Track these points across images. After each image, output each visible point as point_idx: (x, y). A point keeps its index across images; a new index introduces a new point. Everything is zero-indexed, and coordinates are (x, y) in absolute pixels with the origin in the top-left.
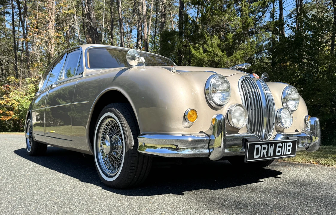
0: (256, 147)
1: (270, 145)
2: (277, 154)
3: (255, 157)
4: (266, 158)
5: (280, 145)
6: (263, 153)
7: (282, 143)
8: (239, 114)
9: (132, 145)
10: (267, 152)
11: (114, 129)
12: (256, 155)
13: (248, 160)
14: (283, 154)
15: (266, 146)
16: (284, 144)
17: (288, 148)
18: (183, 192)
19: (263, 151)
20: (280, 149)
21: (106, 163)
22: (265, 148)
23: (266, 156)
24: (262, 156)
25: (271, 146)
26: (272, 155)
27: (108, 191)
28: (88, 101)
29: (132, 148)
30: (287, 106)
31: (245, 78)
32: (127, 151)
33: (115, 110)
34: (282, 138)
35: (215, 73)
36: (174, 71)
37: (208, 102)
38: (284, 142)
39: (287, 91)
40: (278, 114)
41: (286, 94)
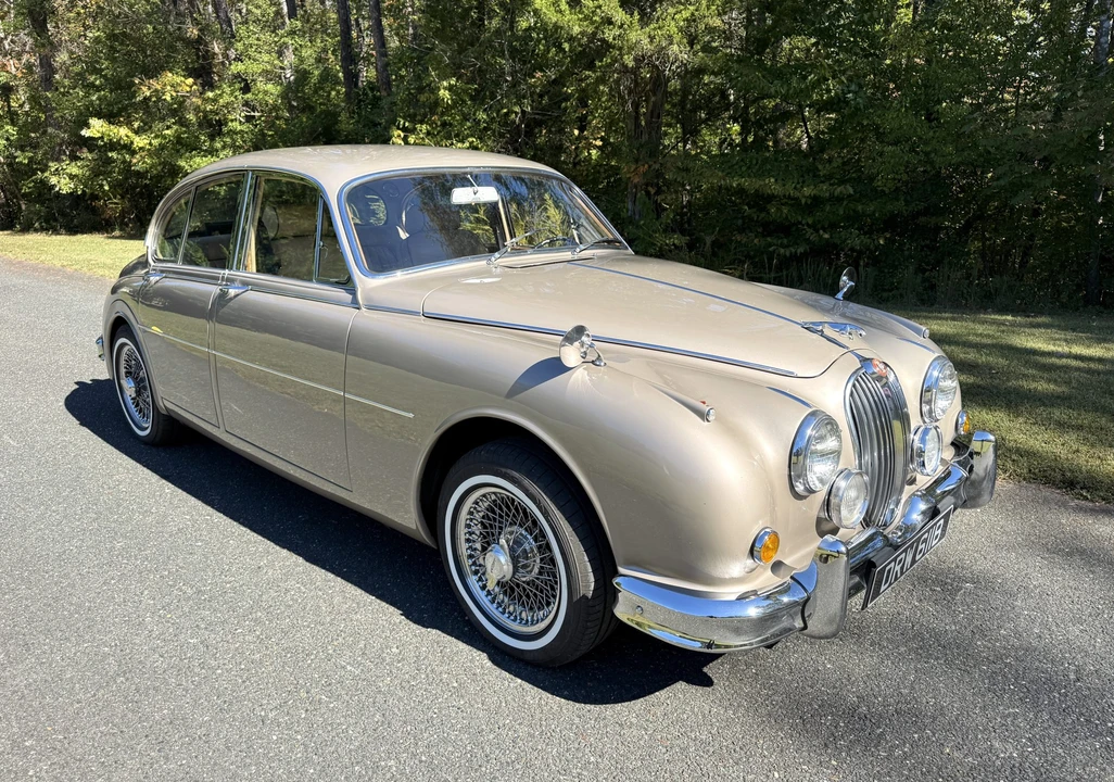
0: (887, 569)
2: (917, 558)
3: (882, 589)
4: (899, 578)
5: (926, 535)
6: (896, 573)
7: (929, 531)
8: (853, 494)
9: (590, 586)
11: (510, 510)
12: (884, 585)
13: (870, 604)
14: (926, 551)
17: (936, 533)
18: (705, 670)
19: (896, 569)
20: (924, 546)
23: (899, 575)
24: (893, 580)
26: (909, 566)
28: (411, 415)
29: (590, 594)
30: (930, 412)
31: (858, 381)
32: (575, 600)
33: (527, 482)
34: (923, 513)
35: (810, 410)
36: (711, 418)
37: (792, 487)
38: (932, 527)
39: (936, 374)
40: (917, 444)
41: (933, 380)
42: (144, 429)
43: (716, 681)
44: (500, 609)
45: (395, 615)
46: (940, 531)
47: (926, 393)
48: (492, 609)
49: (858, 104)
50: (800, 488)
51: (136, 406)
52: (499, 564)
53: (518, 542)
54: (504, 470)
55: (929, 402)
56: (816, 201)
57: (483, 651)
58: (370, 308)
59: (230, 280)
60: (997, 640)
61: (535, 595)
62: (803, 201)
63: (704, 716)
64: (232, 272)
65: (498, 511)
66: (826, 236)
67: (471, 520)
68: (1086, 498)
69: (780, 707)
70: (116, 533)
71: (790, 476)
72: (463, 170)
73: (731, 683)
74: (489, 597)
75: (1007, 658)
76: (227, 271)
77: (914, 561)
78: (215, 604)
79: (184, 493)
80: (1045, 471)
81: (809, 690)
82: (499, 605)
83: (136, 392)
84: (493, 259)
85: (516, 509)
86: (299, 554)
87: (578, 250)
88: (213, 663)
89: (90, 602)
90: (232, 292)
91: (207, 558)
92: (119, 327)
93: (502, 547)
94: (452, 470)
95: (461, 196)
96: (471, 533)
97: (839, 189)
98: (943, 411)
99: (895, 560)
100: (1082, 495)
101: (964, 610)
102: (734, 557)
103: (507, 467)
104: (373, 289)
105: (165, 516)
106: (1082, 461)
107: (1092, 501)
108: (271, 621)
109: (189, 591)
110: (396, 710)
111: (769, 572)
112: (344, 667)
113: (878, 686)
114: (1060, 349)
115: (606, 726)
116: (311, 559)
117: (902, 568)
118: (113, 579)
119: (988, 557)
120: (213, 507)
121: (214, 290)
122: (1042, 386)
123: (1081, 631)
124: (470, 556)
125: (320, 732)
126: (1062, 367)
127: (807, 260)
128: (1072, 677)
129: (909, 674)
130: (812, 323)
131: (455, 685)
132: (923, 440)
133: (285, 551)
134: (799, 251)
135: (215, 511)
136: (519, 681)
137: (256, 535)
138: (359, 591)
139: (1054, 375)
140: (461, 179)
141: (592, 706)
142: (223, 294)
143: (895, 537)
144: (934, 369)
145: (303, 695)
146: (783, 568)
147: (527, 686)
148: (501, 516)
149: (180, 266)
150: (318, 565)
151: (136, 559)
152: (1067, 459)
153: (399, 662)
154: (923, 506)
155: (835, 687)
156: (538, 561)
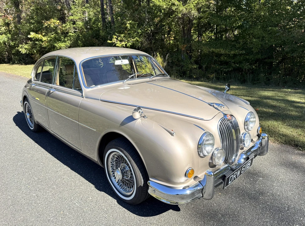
0: (231, 177)
5: (244, 166)
8: (220, 155)
9: (142, 183)
11: (122, 159)
12: (230, 182)
13: (225, 188)
15: (236, 173)
17: (248, 165)
18: (179, 206)
20: (244, 169)
21: (119, 184)
23: (235, 178)
24: (233, 180)
25: (239, 171)
26: (239, 175)
28: (95, 130)
29: (142, 185)
30: (247, 128)
31: (222, 121)
32: (138, 187)
33: (125, 152)
34: (245, 159)
35: (205, 132)
36: (174, 135)
37: (199, 154)
38: (247, 163)
39: (249, 117)
40: (243, 138)
41: (248, 119)
42: (32, 127)
43: (181, 209)
44: (120, 187)
45: (92, 187)
46: (250, 164)
47: (246, 123)
48: (118, 187)
49: (247, 27)
50: (202, 155)
51: (31, 121)
52: (118, 175)
53: (124, 168)
54: (119, 148)
55: (247, 125)
56: (235, 55)
57: (116, 199)
58: (86, 97)
59: (51, 87)
60: (266, 197)
61: (129, 184)
62: (231, 55)
63: (175, 221)
64: (52, 85)
65: (119, 159)
66: (238, 65)
67: (112, 161)
68: (300, 150)
69: (198, 218)
70: (19, 160)
71: (198, 151)
72: (118, 55)
73: (185, 210)
74: (118, 183)
75: (268, 203)
76: (51, 85)
77: (241, 173)
78: (42, 183)
79: (41, 147)
80: (289, 141)
81: (208, 213)
82: (120, 186)
83: (30, 117)
85: (124, 159)
86: (69, 167)
87: (151, 78)
88: (38, 202)
89: (8, 182)
90: (52, 91)
91: (43, 168)
92: (25, 98)
93: (119, 170)
94: (107, 147)
95: (118, 62)
96: (112, 165)
97: (241, 52)
98: (252, 128)
99: (233, 174)
100: (299, 149)
101: (258, 187)
102: (180, 177)
103: (120, 147)
104: (88, 92)
105: (34, 155)
106: (301, 138)
107: (302, 151)
108: (57, 189)
109: (36, 179)
110: (87, 218)
111: (193, 180)
112: (75, 204)
113: (228, 212)
114: (302, 101)
115: (146, 224)
116: (72, 169)
117: (236, 176)
118: (15, 175)
119: (268, 169)
120: (48, 152)
121: (47, 90)
122: (294, 113)
123: (292, 194)
124: (112, 171)
125: (64, 225)
126: (301, 107)
127: (232, 72)
128: (286, 209)
129: (238, 208)
130: (211, 103)
131: (106, 210)
132: (244, 137)
133: (66, 166)
134: (230, 70)
135: (48, 153)
136: (124, 209)
137: (58, 161)
138: (84, 179)
139: (298, 110)
140: (117, 58)
141: (144, 217)
142: (49, 91)
143: (234, 167)
144: (248, 115)
145: (62, 212)
146: (197, 178)
147: (126, 210)
148: (120, 160)
149: (39, 82)
150: (74, 171)
151: (23, 168)
152: (297, 137)
153: (91, 202)
154: (244, 157)
155: (215, 212)
156: (130, 174)
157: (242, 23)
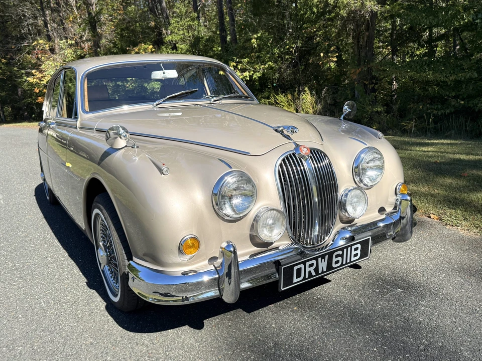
0: (295, 268)
1: (320, 259)
2: (334, 266)
3: (295, 280)
4: (314, 276)
5: (340, 252)
6: (310, 272)
7: (342, 249)
8: (270, 222)
9: (126, 268)
10: (316, 270)
12: (297, 278)
13: (283, 288)
14: (344, 263)
15: (314, 262)
16: (345, 250)
17: (354, 253)
18: (205, 320)
19: (308, 269)
20: (340, 259)
22: (311, 265)
23: (314, 274)
24: (307, 276)
25: (323, 260)
26: (325, 270)
27: (110, 317)
28: (79, 179)
29: (126, 272)
31: (287, 157)
32: (121, 275)
33: (104, 211)
35: (232, 170)
36: (165, 173)
37: (217, 214)
39: (362, 157)
40: (343, 198)
41: (360, 161)
43: (205, 327)
45: (83, 281)
46: (359, 252)
54: (99, 205)
55: (359, 175)
56: (458, 83)
57: (105, 302)
62: (449, 83)
64: (56, 118)
66: (462, 102)
71: (214, 207)
73: (212, 329)
84: (155, 104)
87: (212, 100)
93: (101, 246)
95: (156, 75)
99: (304, 263)
104: (85, 119)
112: (41, 303)
130: (279, 127)
131: (80, 316)
133: (64, 250)
140: (157, 67)
144: (361, 154)
150: (71, 257)
153: (66, 303)
157: (473, 18)
